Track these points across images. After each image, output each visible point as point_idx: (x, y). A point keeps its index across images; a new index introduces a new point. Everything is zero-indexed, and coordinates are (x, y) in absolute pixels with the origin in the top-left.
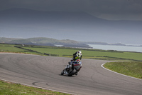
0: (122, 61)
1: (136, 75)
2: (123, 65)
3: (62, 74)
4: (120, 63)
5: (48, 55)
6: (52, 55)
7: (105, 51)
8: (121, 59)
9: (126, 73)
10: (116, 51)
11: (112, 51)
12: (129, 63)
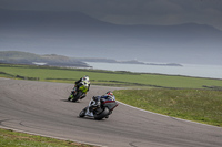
0: (139, 88)
1: (160, 109)
2: (141, 94)
3: (82, 116)
4: (135, 91)
5: (23, 78)
6: (29, 79)
7: (111, 72)
8: (136, 84)
9: (146, 107)
10: (129, 73)
11: (123, 72)
12: (149, 91)
